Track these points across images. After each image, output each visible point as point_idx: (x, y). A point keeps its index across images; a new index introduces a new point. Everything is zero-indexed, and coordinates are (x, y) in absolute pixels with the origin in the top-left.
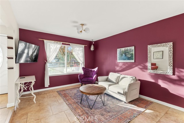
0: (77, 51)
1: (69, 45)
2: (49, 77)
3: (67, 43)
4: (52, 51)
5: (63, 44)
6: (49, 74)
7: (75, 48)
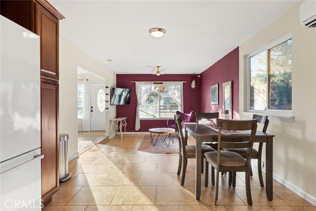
0: (172, 90)
1: (162, 83)
2: (141, 121)
3: (159, 82)
4: (142, 92)
5: (154, 83)
6: (140, 117)
7: (169, 86)
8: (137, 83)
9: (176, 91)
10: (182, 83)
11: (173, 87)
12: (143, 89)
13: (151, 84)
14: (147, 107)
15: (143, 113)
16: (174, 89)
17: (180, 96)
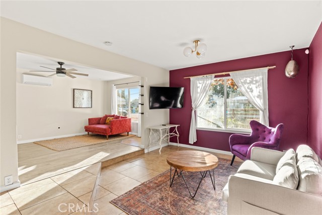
0: (246, 85)
2: (197, 130)
4: (199, 91)
6: (198, 126)
8: (192, 78)
9: (253, 86)
10: (266, 70)
11: (248, 80)
12: (200, 87)
13: (211, 79)
14: (207, 111)
15: (202, 120)
16: (251, 82)
17: (262, 94)
